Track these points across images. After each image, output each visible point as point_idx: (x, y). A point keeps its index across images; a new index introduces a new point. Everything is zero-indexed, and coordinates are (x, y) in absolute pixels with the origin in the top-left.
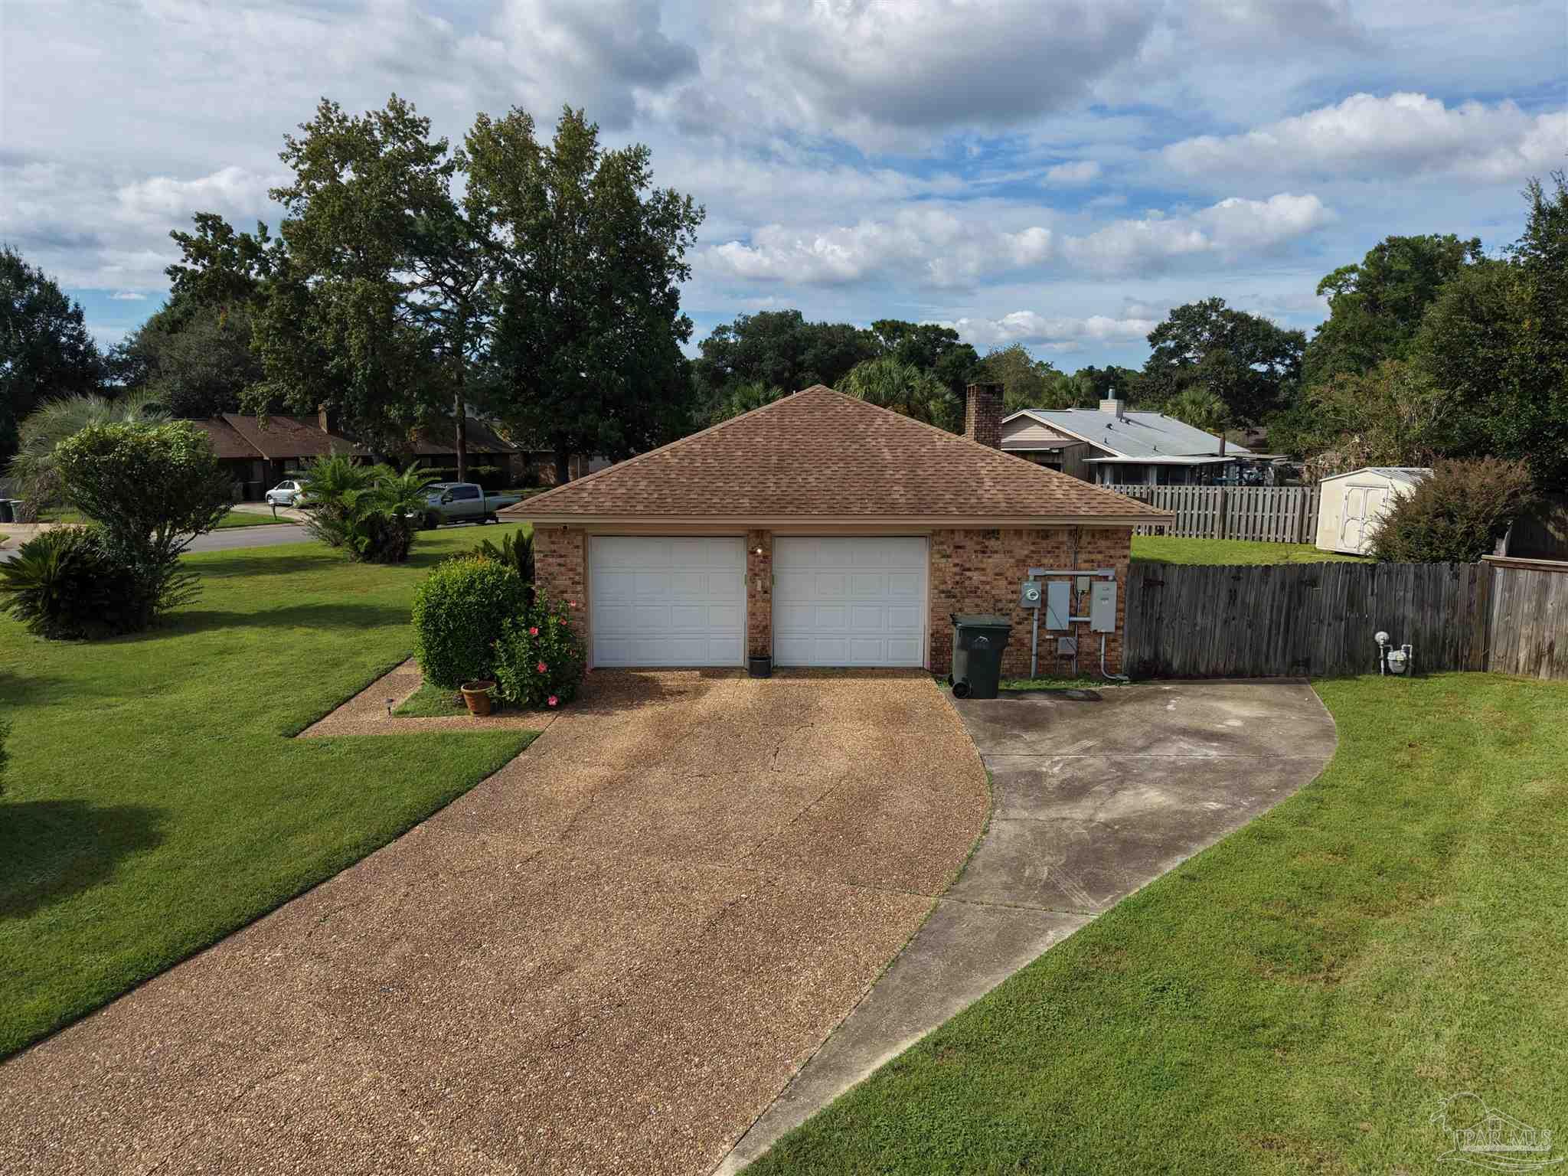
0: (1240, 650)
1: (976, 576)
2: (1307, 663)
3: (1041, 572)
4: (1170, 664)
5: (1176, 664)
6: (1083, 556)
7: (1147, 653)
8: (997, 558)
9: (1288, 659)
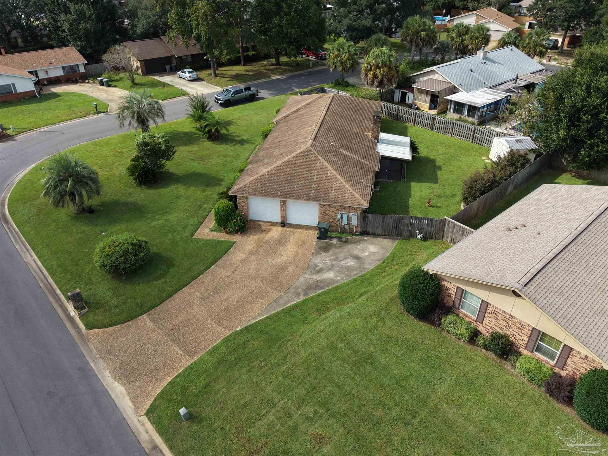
0: (385, 231)
1: (328, 212)
2: (401, 235)
3: (341, 212)
4: (369, 232)
5: (371, 232)
6: (351, 210)
7: (364, 230)
8: (332, 209)
9: (397, 233)
